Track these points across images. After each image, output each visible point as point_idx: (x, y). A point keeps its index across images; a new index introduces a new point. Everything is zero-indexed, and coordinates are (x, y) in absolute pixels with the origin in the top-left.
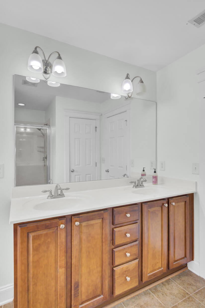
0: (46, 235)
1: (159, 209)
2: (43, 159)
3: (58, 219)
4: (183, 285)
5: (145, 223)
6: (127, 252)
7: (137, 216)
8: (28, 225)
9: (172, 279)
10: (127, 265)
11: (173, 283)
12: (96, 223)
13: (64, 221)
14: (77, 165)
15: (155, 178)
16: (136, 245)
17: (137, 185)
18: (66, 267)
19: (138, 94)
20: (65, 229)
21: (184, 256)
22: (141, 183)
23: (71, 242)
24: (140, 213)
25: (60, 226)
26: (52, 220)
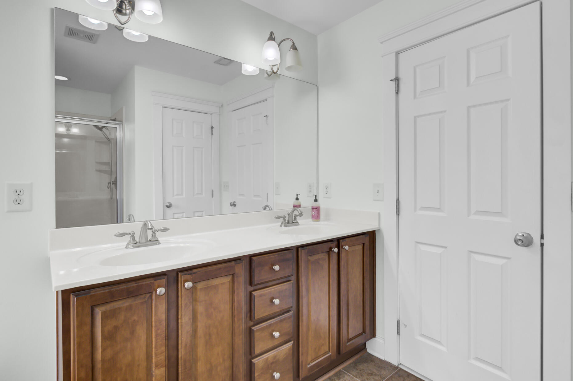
0: (130, 308)
1: (325, 256)
2: (109, 185)
3: (152, 279)
4: (361, 376)
5: (303, 280)
6: (273, 331)
7: (290, 270)
8: (93, 292)
9: (345, 370)
10: (275, 353)
11: (346, 376)
12: (222, 284)
13: (163, 281)
14: (178, 195)
15: (316, 209)
16: (289, 317)
17: (287, 221)
18: (167, 366)
19: (289, 68)
20: (165, 297)
21: (361, 331)
22: (293, 219)
23: (177, 319)
24: (295, 264)
25: (156, 292)
26: (140, 281)
